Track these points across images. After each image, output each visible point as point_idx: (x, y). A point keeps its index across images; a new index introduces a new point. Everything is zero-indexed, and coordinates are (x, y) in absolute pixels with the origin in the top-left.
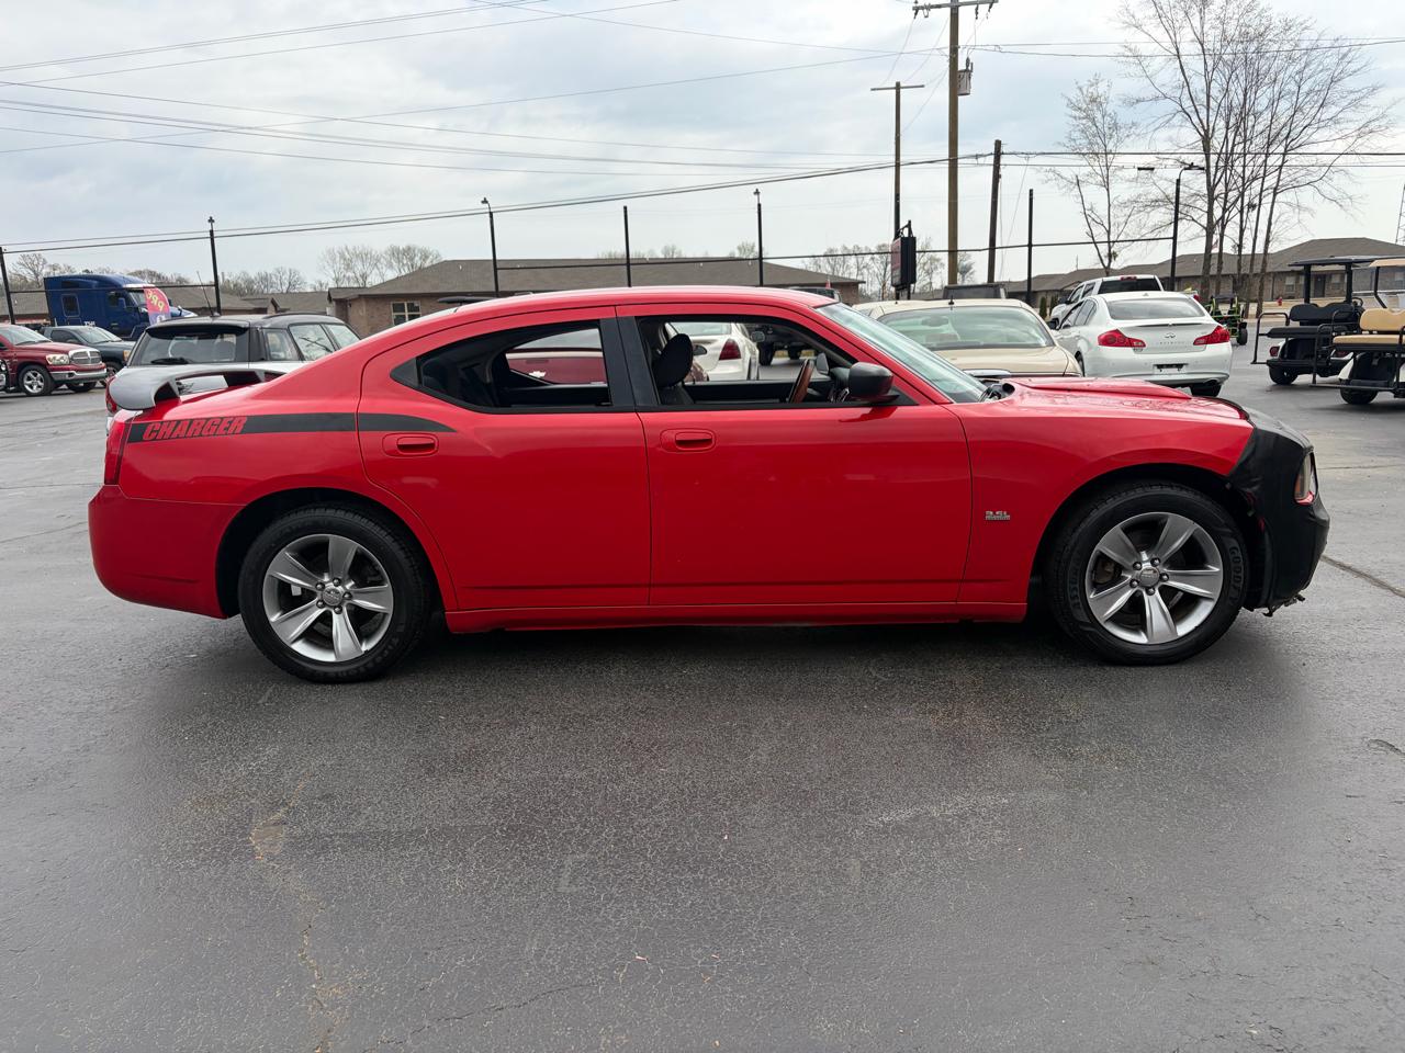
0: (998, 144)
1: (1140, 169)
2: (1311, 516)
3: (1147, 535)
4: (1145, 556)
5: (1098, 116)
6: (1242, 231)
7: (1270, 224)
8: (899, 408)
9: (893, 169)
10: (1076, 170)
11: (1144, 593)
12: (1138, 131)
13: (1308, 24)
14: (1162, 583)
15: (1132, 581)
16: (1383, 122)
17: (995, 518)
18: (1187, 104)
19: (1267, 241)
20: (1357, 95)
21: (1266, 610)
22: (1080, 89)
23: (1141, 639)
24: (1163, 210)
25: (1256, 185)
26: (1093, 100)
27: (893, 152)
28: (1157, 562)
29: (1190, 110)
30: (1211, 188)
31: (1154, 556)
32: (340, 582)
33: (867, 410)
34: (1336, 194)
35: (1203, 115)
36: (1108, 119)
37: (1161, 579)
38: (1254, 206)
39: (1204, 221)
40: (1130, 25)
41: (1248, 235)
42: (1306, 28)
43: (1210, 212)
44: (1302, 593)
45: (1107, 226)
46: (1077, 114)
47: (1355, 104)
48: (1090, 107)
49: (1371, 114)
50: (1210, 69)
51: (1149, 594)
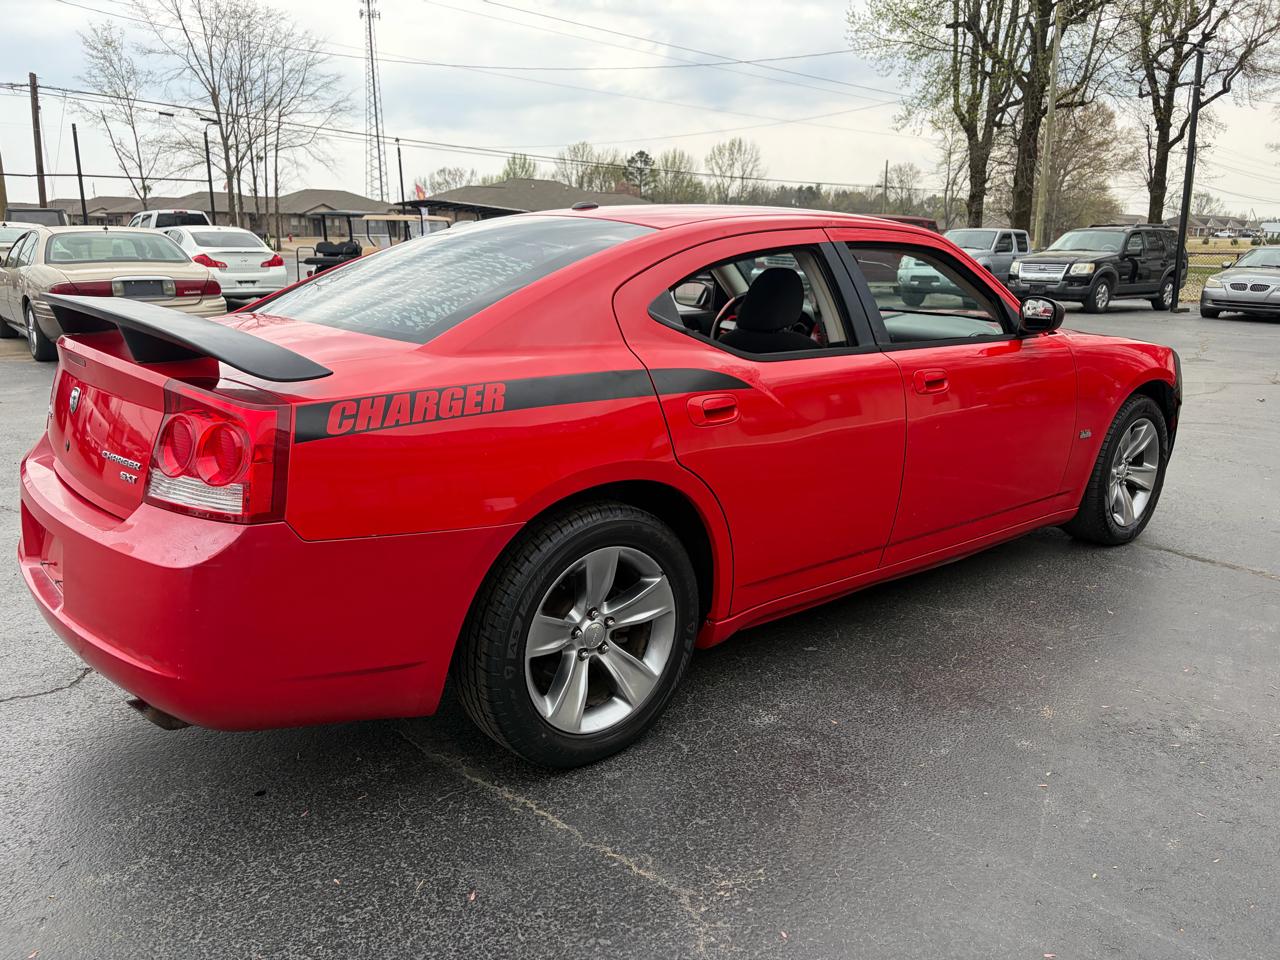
0: (33, 77)
1: (161, 113)
5: (115, 59)
6: (255, 178)
7: (276, 175)
10: (101, 106)
18: (193, 61)
19: (277, 189)
20: (328, 80)
22: (95, 30)
24: (186, 152)
25: (261, 140)
26: (108, 44)
29: (197, 68)
30: (225, 139)
34: (322, 157)
36: (124, 63)
38: (261, 158)
39: (224, 167)
42: (283, 18)
43: (226, 159)
45: (138, 160)
46: (94, 53)
47: (326, 86)
48: (106, 49)
49: (339, 97)
50: (209, 35)
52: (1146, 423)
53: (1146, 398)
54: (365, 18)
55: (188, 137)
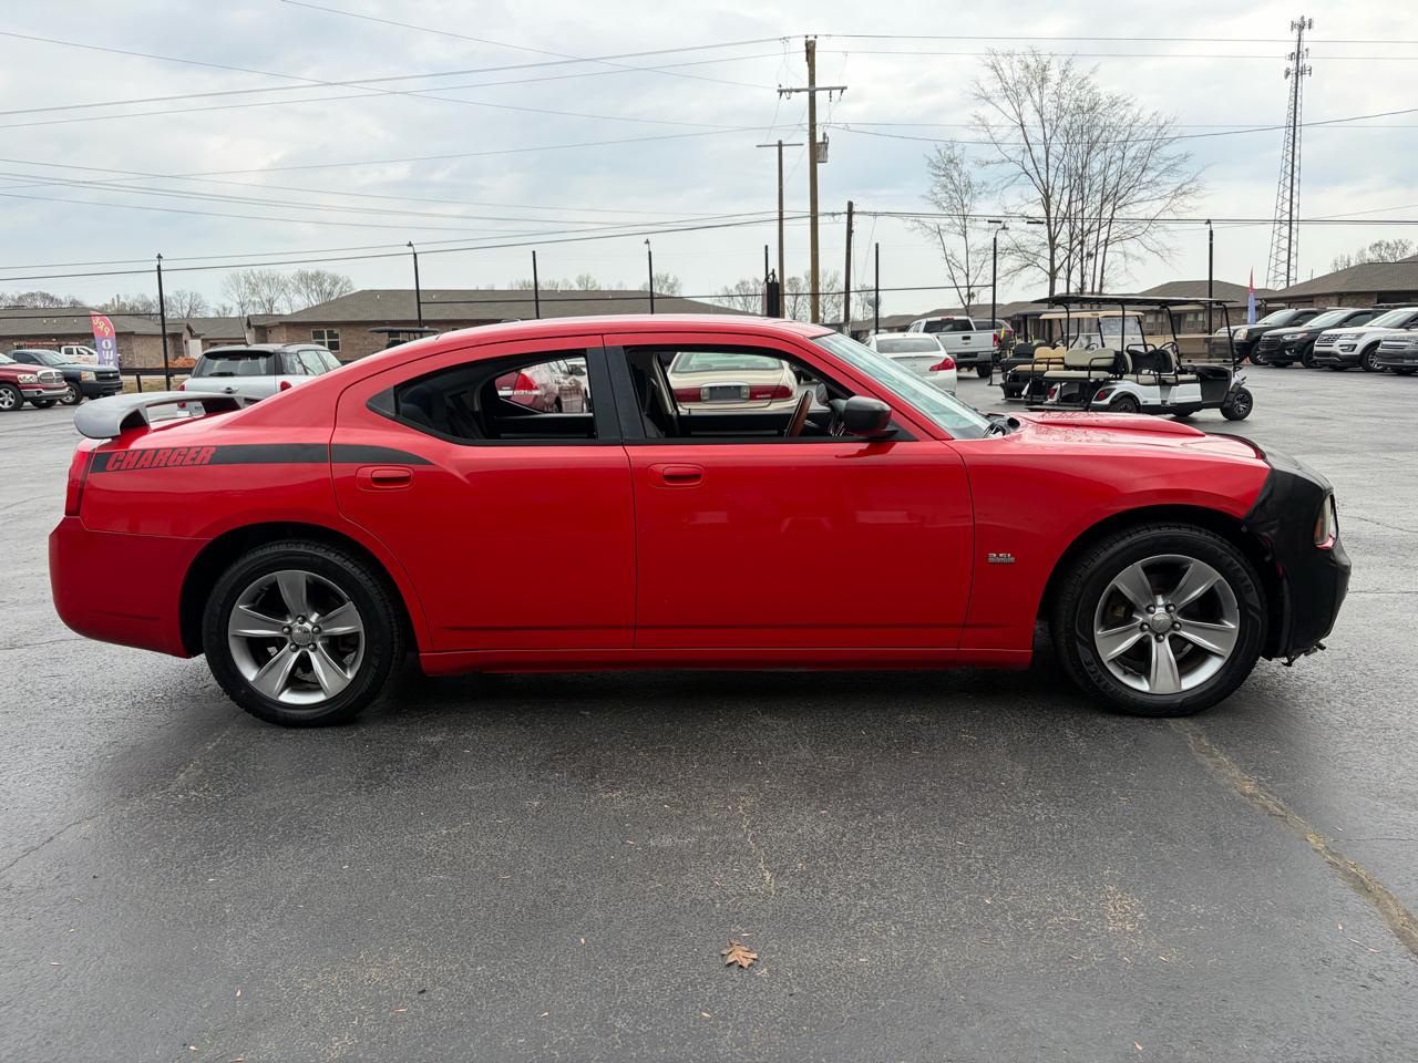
0: (850, 205)
1: (988, 221)
2: (1331, 561)
3: (1166, 579)
4: (1160, 601)
5: (955, 174)
6: (1083, 276)
7: (1103, 271)
8: (898, 444)
9: (777, 223)
10: (938, 221)
11: (1153, 640)
12: (989, 190)
13: (1129, 102)
14: (1172, 632)
15: (1143, 624)
16: (1194, 185)
17: (998, 560)
18: (1030, 166)
19: (1101, 286)
20: (1172, 162)
21: (1285, 660)
22: (939, 151)
23: (1144, 686)
24: (1013, 257)
25: (1093, 236)
26: (951, 161)
27: (777, 208)
28: (1172, 608)
29: (1033, 172)
30: (1052, 239)
31: (1169, 602)
32: (305, 619)
33: (864, 446)
34: (1157, 247)
35: (1044, 177)
36: (963, 178)
37: (1173, 627)
38: (1092, 255)
39: (1048, 269)
40: (980, 97)
41: (1088, 280)
42: (1128, 104)
43: (1052, 260)
44: (1322, 641)
45: (966, 269)
46: (937, 172)
47: (1170, 170)
48: (947, 165)
49: (1185, 178)
50: (1048, 136)
51: (1158, 641)
52: (1188, 562)
53: (1179, 527)
54: (1292, 78)
55: (1019, 241)
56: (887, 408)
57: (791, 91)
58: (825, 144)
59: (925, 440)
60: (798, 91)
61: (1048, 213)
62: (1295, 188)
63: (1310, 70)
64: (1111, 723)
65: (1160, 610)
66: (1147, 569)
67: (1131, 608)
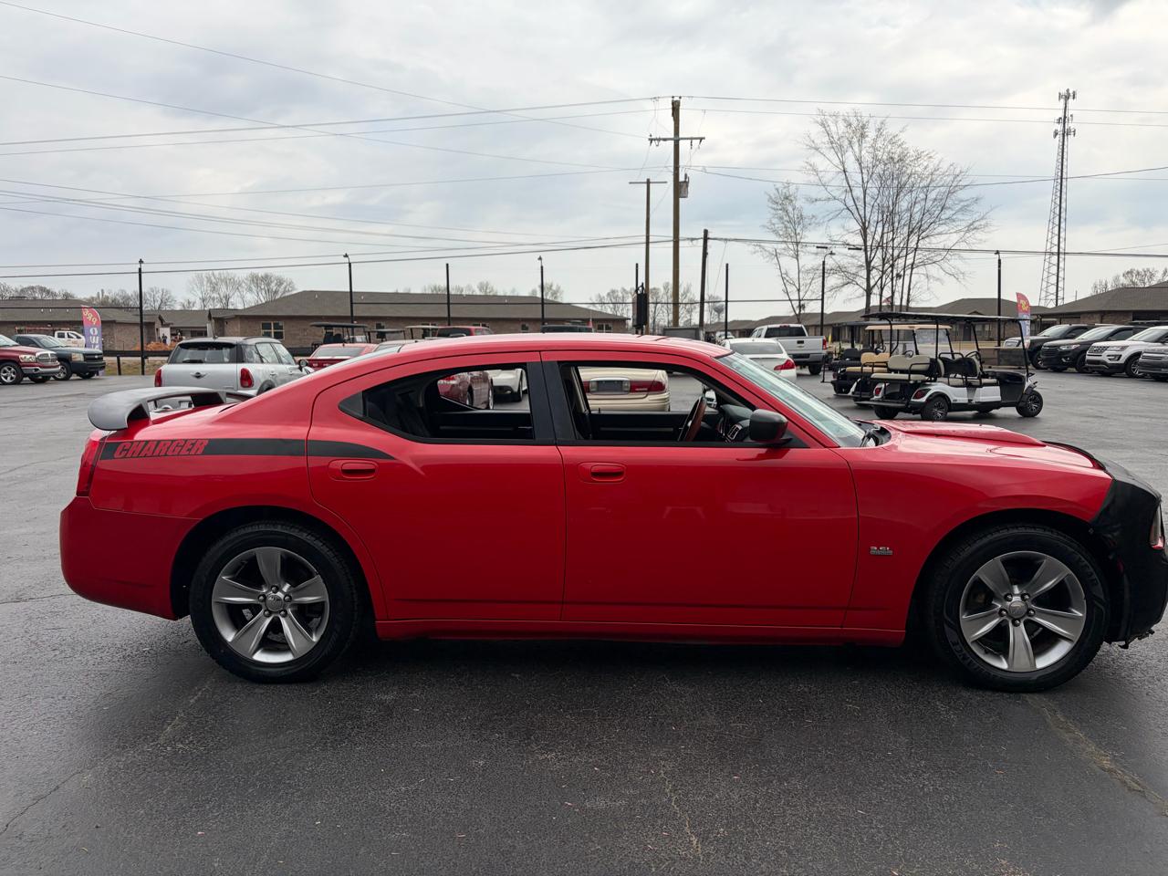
0: (706, 232)
1: (818, 247)
3: (1022, 572)
4: (1016, 590)
5: (790, 209)
6: (893, 292)
7: (909, 289)
8: (792, 450)
9: (644, 246)
10: (775, 246)
11: (1010, 625)
12: (817, 221)
13: (932, 155)
14: (1027, 617)
15: (1001, 610)
16: (983, 222)
17: (879, 553)
18: (851, 203)
19: (908, 301)
20: (965, 203)
21: (1123, 643)
22: (777, 190)
23: (1004, 665)
24: (836, 276)
25: (901, 261)
26: (787, 198)
27: (645, 233)
28: (1027, 597)
29: (853, 209)
30: (868, 263)
31: (1025, 592)
32: (278, 589)
34: (953, 271)
35: (862, 213)
36: (796, 212)
37: (1028, 613)
38: (900, 276)
39: (865, 286)
40: (811, 148)
41: (897, 296)
42: (931, 157)
43: (868, 280)
44: (1153, 628)
45: (798, 286)
46: (775, 206)
47: (964, 209)
48: (783, 202)
49: (976, 216)
50: (865, 180)
51: (1015, 625)
52: (1044, 558)
53: (1035, 528)
54: (1059, 137)
55: (842, 263)
56: (785, 419)
57: (659, 140)
58: (686, 183)
59: (815, 446)
60: (665, 140)
61: (865, 241)
62: (1062, 225)
63: (1074, 132)
64: (975, 697)
65: (1016, 599)
66: (1006, 563)
67: (991, 596)
